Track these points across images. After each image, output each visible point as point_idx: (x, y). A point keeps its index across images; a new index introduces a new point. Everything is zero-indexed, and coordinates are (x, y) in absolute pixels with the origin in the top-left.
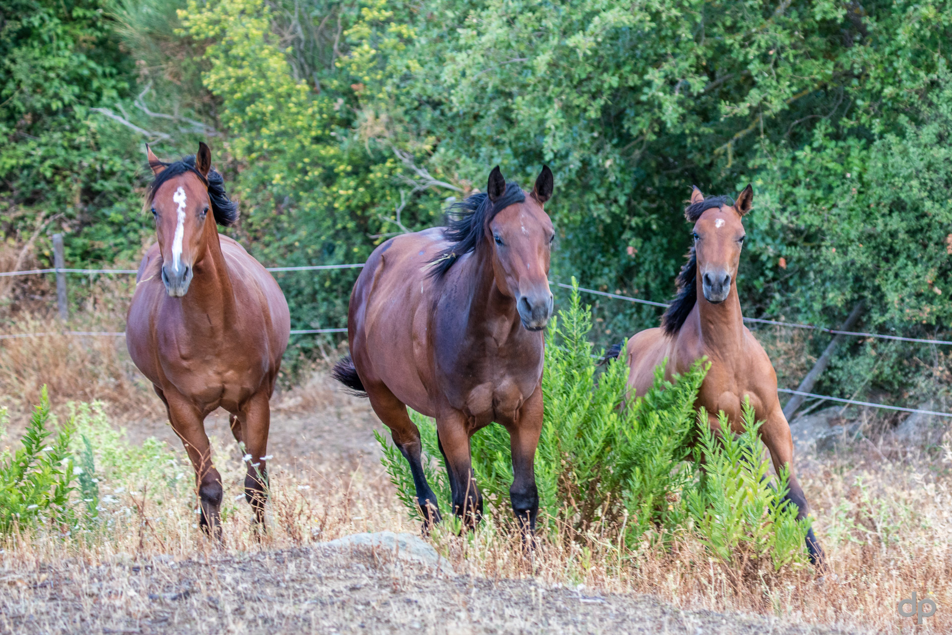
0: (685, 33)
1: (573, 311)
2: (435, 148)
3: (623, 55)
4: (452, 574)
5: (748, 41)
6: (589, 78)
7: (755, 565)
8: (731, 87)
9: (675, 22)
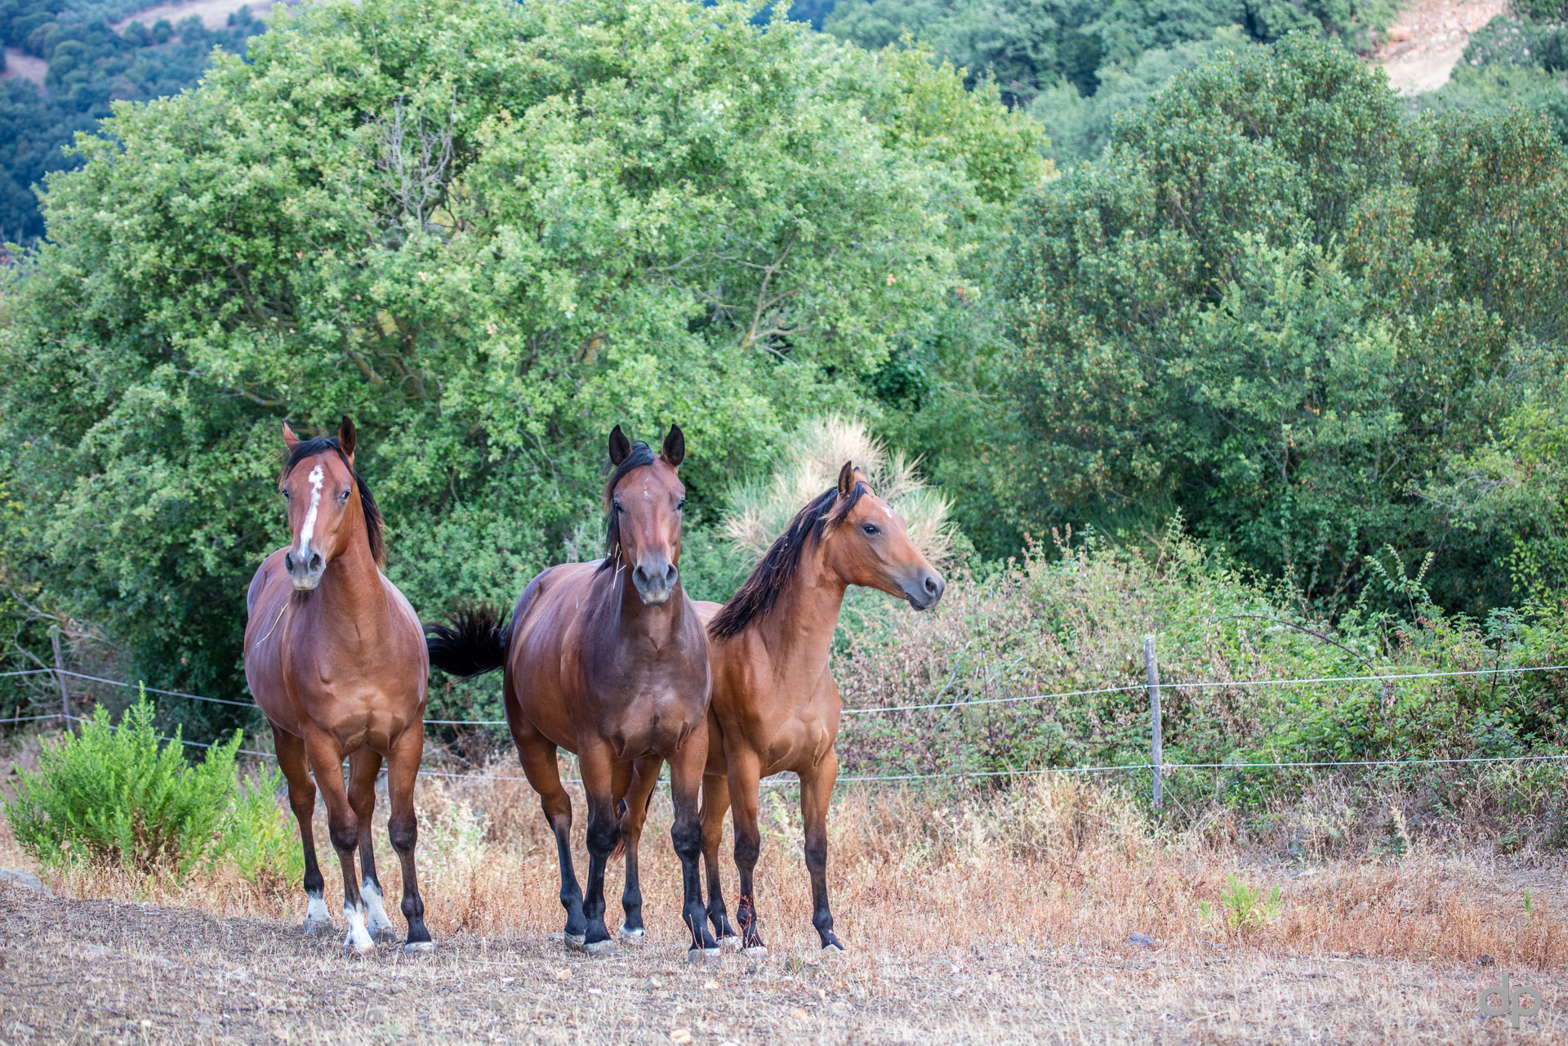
0: (219, 504)
1: (141, 705)
2: (41, 591)
3: (175, 520)
4: (53, 897)
5: (265, 509)
6: (151, 538)
7: (273, 884)
8: (254, 542)
9: (212, 496)
